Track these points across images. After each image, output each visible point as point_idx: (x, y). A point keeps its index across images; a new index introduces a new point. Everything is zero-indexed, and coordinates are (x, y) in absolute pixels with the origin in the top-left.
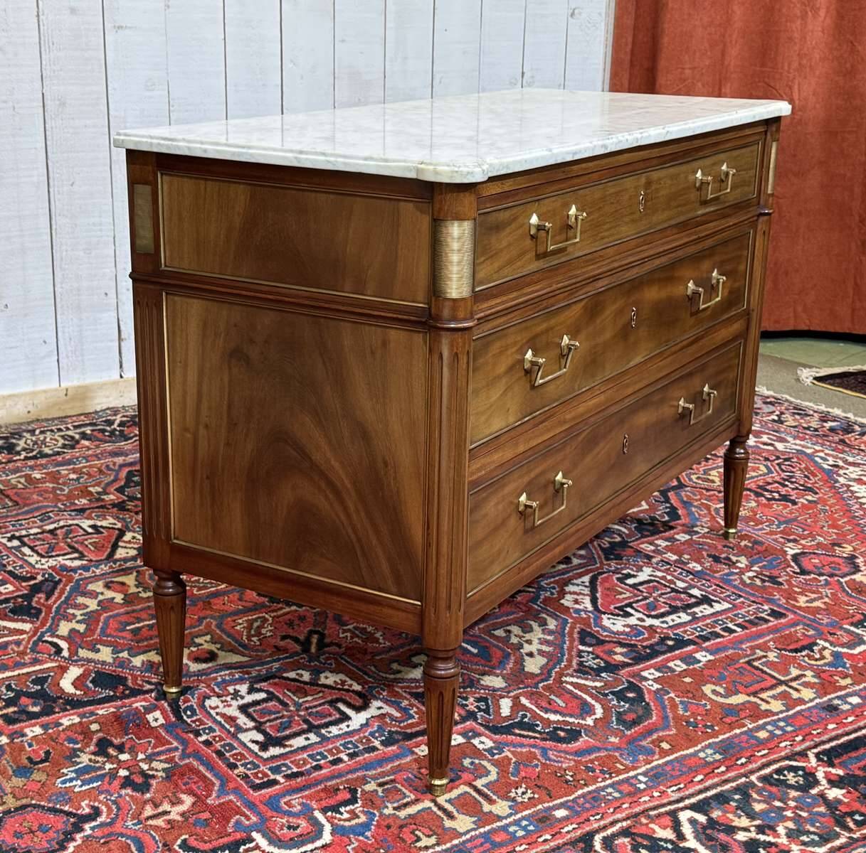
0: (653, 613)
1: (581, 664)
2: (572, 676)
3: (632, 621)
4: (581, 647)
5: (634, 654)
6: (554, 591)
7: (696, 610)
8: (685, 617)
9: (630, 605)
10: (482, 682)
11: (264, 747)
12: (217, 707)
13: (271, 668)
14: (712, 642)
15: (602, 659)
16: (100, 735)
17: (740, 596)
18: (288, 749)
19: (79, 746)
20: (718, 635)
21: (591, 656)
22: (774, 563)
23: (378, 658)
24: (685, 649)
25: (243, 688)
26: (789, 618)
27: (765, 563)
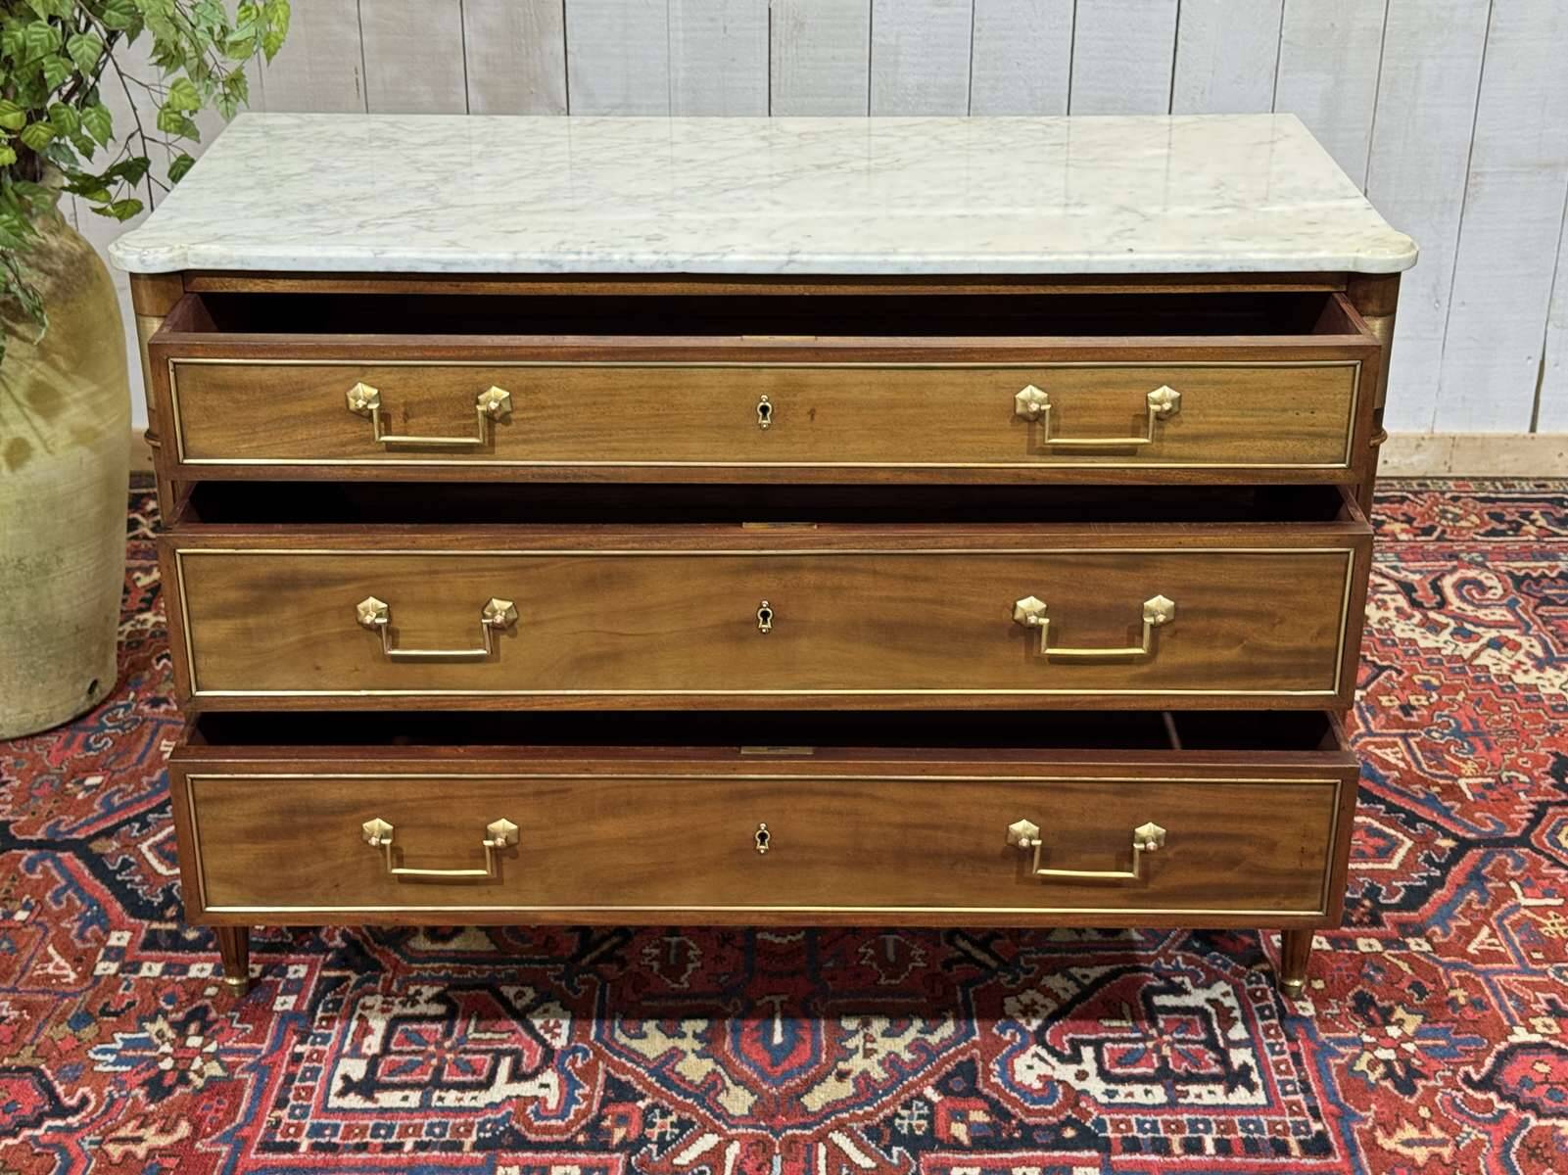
0: (1118, 1071)
1: (889, 1121)
2: (852, 1135)
3: (1066, 1072)
4: (930, 1093)
5: (991, 1133)
6: (1023, 977)
7: (1194, 1089)
8: (1159, 1094)
9: (1098, 1045)
10: (722, 1098)
11: (349, 1086)
12: (371, 1008)
13: (499, 972)
14: (1138, 1157)
15: (931, 1122)
16: (208, 1002)
17: (1306, 1089)
18: (369, 1105)
19: (170, 1007)
20: (1162, 1147)
21: (926, 1111)
22: (1458, 1048)
23: (645, 1003)
24: (1075, 1154)
25: (428, 991)
26: (1331, 1159)
27: (1442, 1042)
